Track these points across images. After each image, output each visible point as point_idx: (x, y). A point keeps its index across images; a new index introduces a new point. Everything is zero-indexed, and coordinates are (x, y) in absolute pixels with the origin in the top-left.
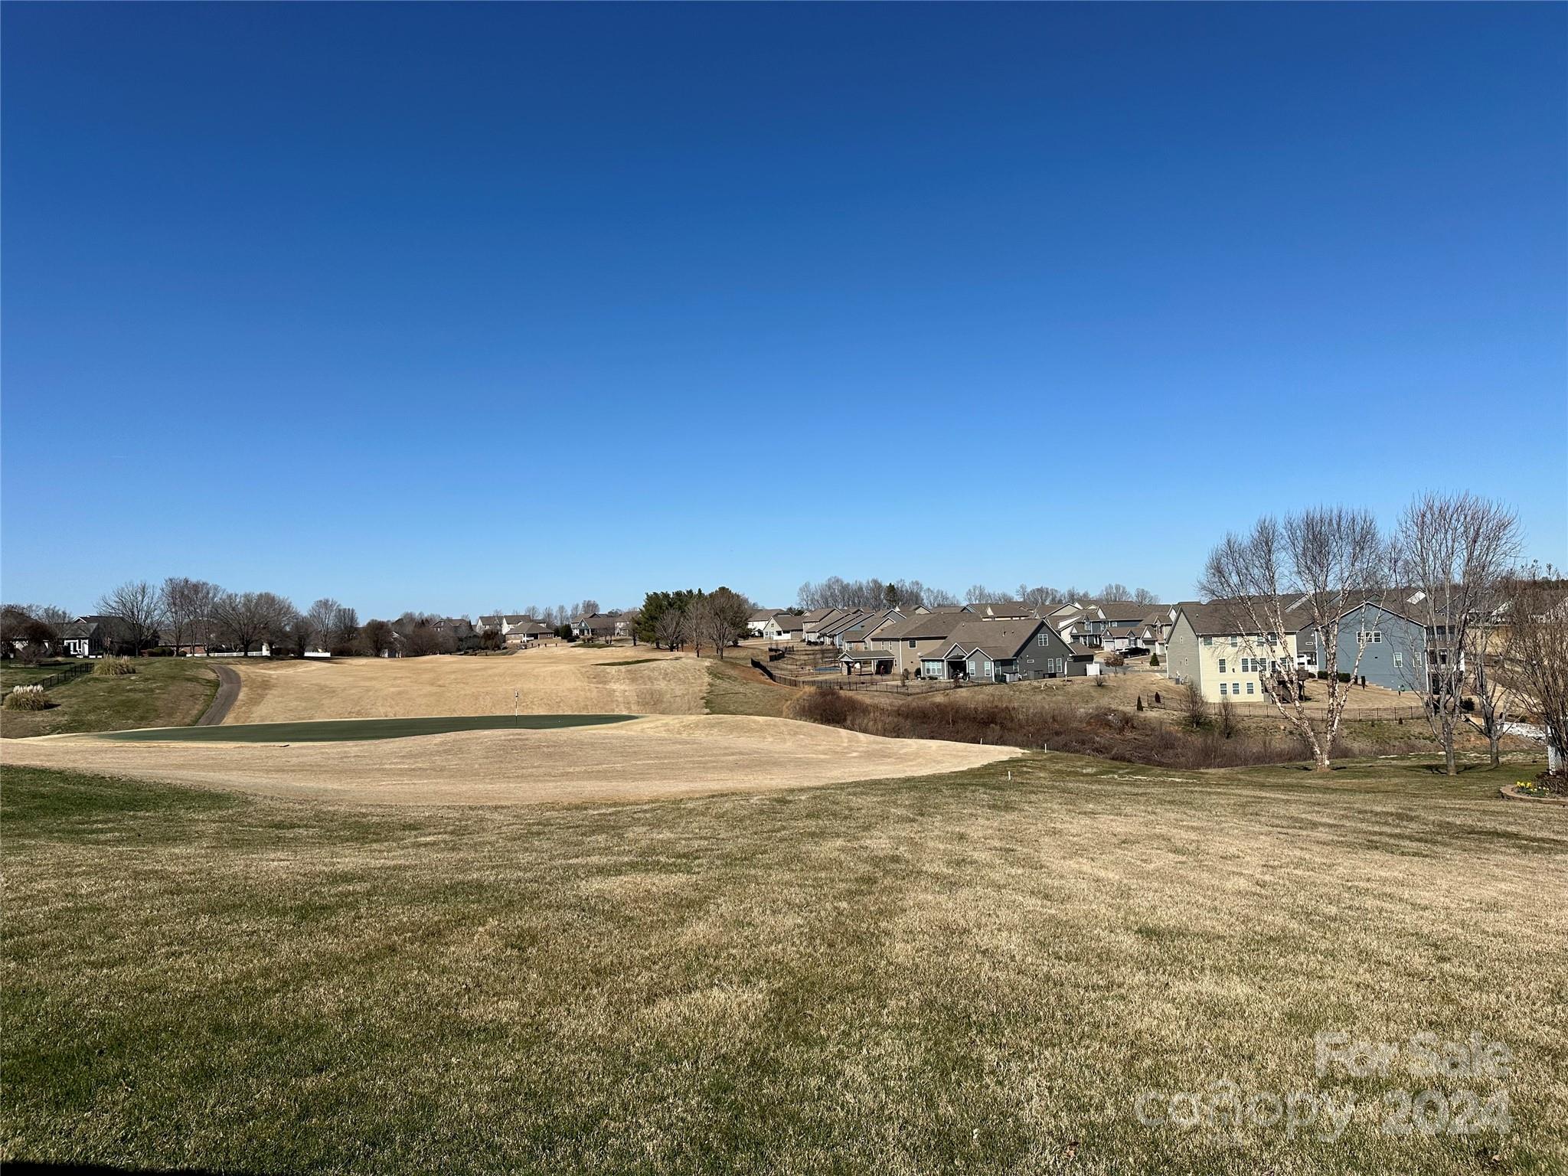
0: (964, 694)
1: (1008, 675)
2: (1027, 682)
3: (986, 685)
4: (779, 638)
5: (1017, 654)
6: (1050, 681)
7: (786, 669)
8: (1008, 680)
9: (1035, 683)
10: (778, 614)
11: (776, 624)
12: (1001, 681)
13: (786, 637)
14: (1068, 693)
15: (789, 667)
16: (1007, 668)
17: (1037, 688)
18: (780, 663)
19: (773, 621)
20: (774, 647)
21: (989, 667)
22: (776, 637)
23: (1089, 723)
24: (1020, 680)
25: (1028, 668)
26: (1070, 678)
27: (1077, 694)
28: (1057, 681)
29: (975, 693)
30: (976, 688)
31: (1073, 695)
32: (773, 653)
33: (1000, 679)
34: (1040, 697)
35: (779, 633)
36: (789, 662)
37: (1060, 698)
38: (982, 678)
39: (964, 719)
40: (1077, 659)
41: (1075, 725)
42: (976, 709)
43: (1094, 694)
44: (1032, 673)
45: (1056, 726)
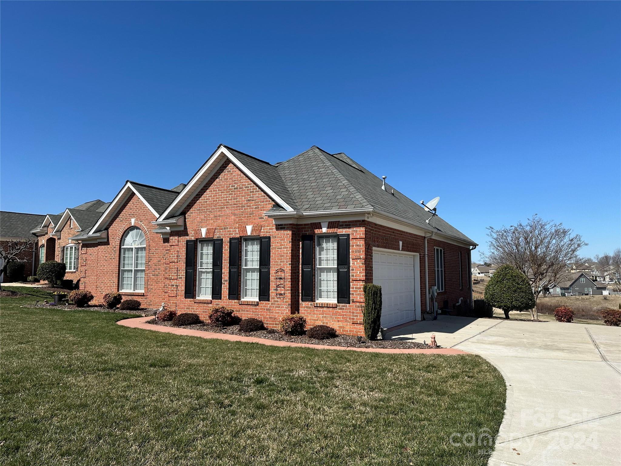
0: (547, 300)
1: (566, 294)
2: (574, 296)
3: (556, 297)
4: (479, 275)
5: (571, 286)
6: (584, 297)
7: (480, 288)
8: (566, 295)
9: (578, 297)
10: (479, 266)
11: (477, 270)
12: (563, 296)
13: (481, 275)
14: (591, 301)
15: (481, 287)
16: (565, 291)
17: (578, 299)
18: (477, 285)
19: (476, 268)
20: (476, 279)
21: (558, 290)
22: (478, 275)
23: (597, 313)
24: (572, 295)
25: (576, 291)
26: (593, 296)
27: (595, 301)
28: (587, 297)
29: (552, 299)
30: (552, 298)
31: (593, 302)
32: (476, 281)
33: (563, 295)
34: (579, 302)
35: (479, 273)
36: (481, 285)
37: (587, 303)
38: (555, 294)
39: (546, 309)
40: (598, 288)
41: (591, 313)
42: (551, 306)
43: (602, 302)
44: (577, 293)
45: (584, 313)
